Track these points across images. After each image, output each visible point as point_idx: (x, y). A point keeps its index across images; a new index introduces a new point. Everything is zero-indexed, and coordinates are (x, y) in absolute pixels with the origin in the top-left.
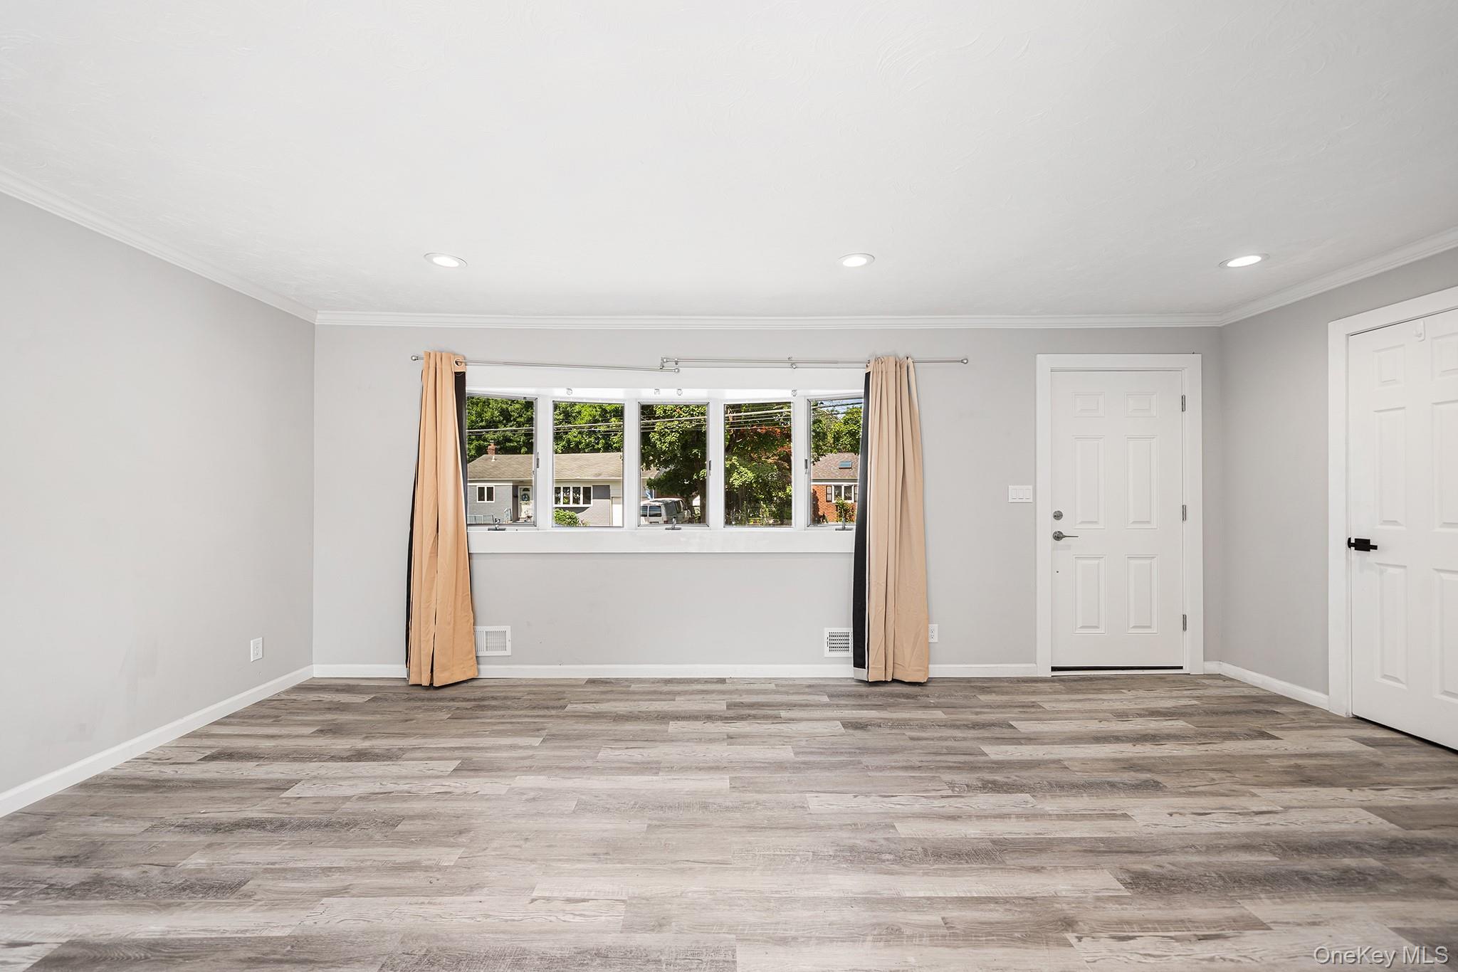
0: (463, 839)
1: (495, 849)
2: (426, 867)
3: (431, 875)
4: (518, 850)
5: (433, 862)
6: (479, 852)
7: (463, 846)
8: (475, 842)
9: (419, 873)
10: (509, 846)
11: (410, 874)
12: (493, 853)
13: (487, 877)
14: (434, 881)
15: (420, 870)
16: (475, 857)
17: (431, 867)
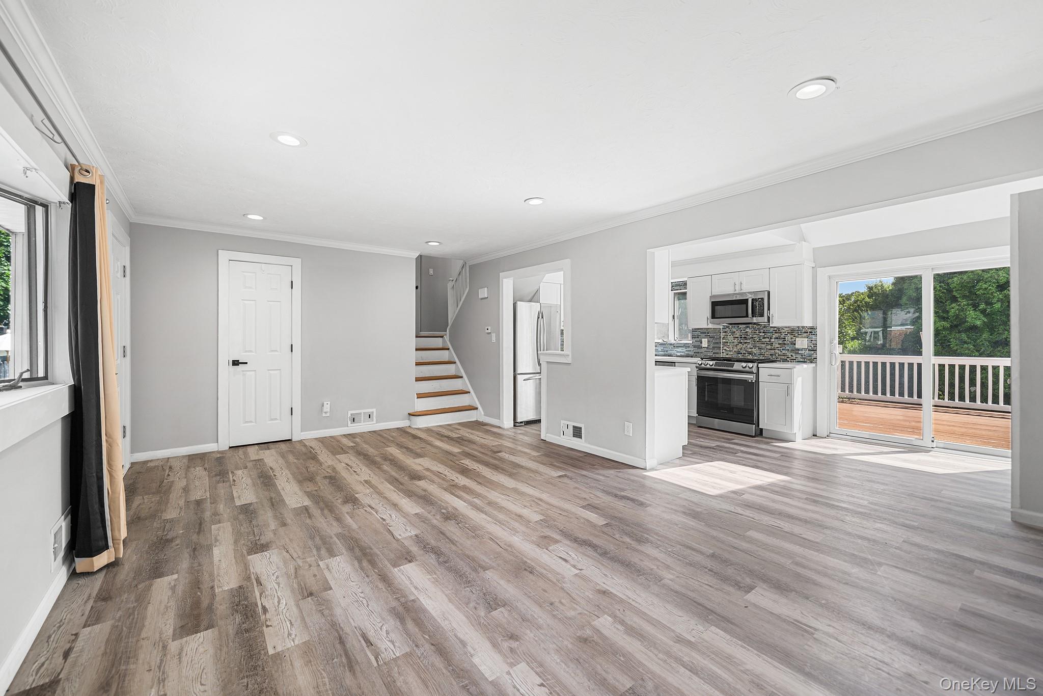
0: (588, 632)
1: (575, 609)
2: (622, 625)
3: (621, 616)
4: (563, 601)
5: (617, 626)
6: (585, 614)
7: (592, 625)
8: (582, 624)
9: (629, 623)
10: (566, 606)
11: (634, 625)
12: (578, 607)
13: (592, 594)
14: (621, 610)
15: (627, 624)
16: (589, 612)
17: (620, 622)
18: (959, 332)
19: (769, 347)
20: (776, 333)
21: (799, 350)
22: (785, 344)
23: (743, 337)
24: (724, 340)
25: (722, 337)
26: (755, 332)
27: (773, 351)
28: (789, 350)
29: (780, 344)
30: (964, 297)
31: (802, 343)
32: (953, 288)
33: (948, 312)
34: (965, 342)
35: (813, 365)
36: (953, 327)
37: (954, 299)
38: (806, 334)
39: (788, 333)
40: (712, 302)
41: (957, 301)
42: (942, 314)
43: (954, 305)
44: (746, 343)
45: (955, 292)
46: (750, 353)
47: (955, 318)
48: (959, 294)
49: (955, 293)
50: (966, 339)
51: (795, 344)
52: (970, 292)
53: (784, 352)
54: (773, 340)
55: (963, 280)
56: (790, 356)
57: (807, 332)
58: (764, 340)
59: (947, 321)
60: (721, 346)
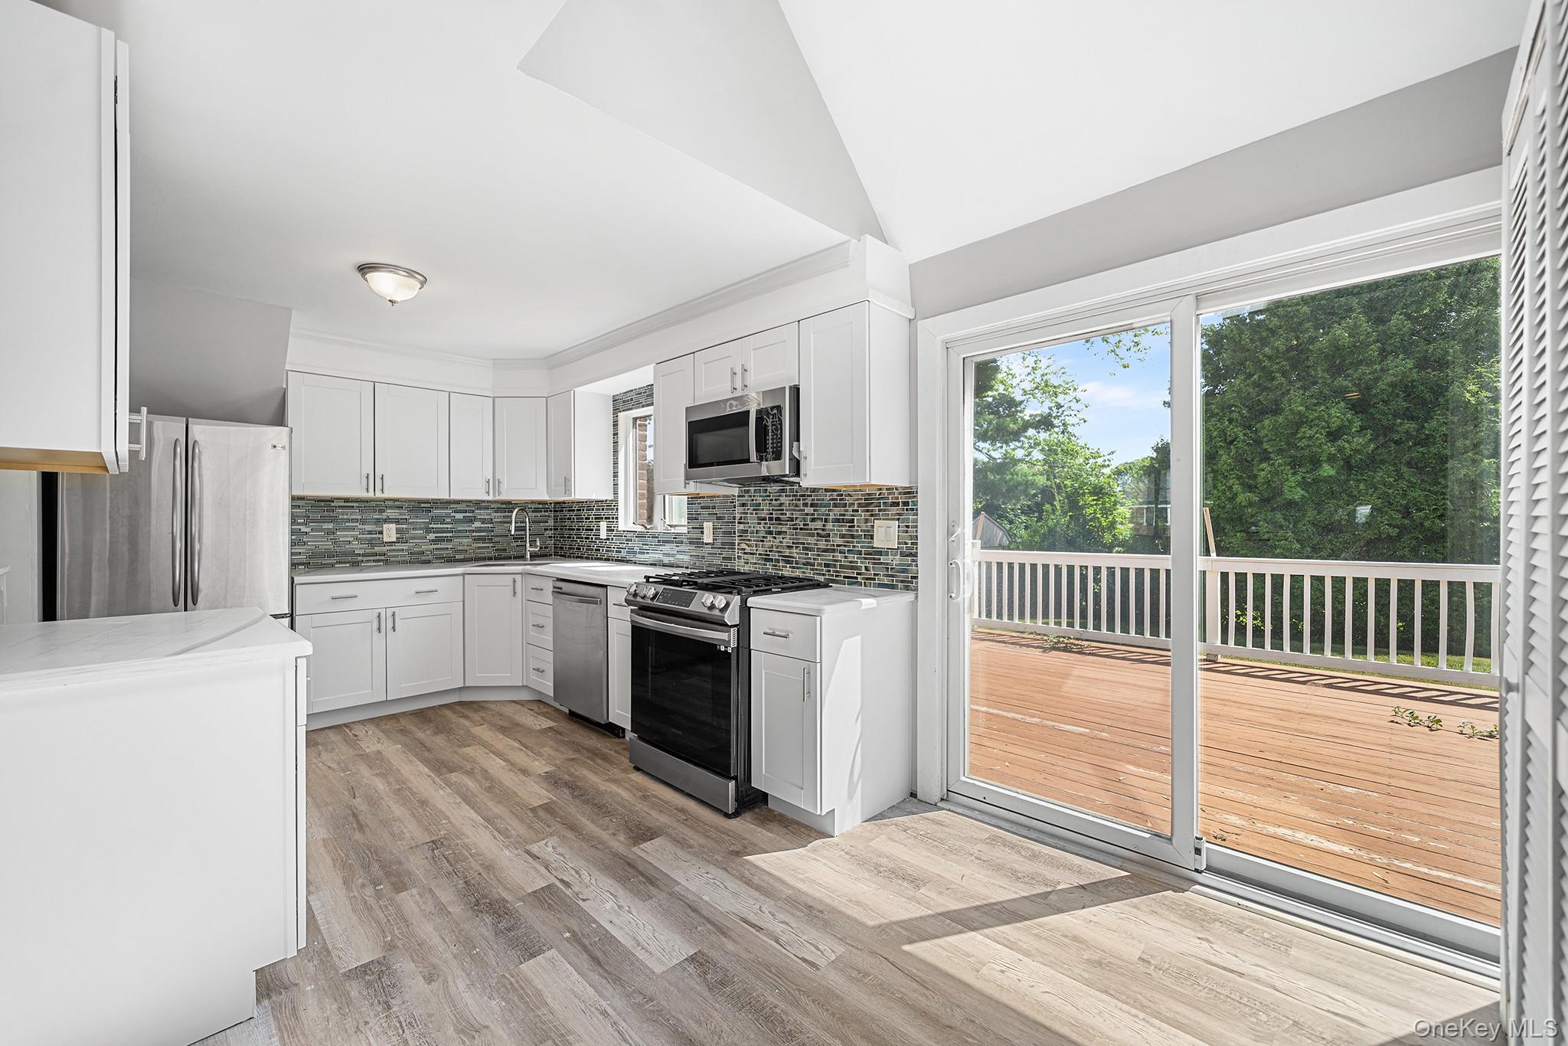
18: (1273, 510)
19: (822, 544)
20: (835, 505)
21: (880, 553)
22: (853, 536)
23: (774, 516)
24: (742, 527)
25: (738, 516)
26: (796, 506)
27: (830, 556)
28: (860, 553)
29: (843, 536)
30: (1280, 451)
31: (886, 534)
32: (1264, 437)
33: (1255, 477)
34: (1281, 527)
35: (909, 596)
36: (1265, 501)
37: (1265, 457)
38: (894, 510)
39: (860, 505)
40: (689, 423)
41: (1269, 459)
42: (1247, 480)
43: (1264, 465)
44: (780, 533)
45: (1265, 444)
46: (788, 560)
47: (1265, 487)
48: (1272, 446)
49: (1265, 446)
50: (1283, 521)
51: (872, 537)
52: (1288, 444)
53: (852, 557)
54: (830, 526)
55: (1278, 424)
56: (863, 571)
57: (898, 504)
58: (812, 525)
59: (1255, 492)
60: (737, 542)
